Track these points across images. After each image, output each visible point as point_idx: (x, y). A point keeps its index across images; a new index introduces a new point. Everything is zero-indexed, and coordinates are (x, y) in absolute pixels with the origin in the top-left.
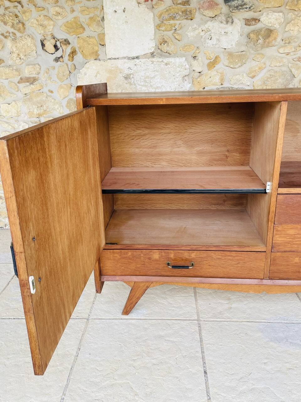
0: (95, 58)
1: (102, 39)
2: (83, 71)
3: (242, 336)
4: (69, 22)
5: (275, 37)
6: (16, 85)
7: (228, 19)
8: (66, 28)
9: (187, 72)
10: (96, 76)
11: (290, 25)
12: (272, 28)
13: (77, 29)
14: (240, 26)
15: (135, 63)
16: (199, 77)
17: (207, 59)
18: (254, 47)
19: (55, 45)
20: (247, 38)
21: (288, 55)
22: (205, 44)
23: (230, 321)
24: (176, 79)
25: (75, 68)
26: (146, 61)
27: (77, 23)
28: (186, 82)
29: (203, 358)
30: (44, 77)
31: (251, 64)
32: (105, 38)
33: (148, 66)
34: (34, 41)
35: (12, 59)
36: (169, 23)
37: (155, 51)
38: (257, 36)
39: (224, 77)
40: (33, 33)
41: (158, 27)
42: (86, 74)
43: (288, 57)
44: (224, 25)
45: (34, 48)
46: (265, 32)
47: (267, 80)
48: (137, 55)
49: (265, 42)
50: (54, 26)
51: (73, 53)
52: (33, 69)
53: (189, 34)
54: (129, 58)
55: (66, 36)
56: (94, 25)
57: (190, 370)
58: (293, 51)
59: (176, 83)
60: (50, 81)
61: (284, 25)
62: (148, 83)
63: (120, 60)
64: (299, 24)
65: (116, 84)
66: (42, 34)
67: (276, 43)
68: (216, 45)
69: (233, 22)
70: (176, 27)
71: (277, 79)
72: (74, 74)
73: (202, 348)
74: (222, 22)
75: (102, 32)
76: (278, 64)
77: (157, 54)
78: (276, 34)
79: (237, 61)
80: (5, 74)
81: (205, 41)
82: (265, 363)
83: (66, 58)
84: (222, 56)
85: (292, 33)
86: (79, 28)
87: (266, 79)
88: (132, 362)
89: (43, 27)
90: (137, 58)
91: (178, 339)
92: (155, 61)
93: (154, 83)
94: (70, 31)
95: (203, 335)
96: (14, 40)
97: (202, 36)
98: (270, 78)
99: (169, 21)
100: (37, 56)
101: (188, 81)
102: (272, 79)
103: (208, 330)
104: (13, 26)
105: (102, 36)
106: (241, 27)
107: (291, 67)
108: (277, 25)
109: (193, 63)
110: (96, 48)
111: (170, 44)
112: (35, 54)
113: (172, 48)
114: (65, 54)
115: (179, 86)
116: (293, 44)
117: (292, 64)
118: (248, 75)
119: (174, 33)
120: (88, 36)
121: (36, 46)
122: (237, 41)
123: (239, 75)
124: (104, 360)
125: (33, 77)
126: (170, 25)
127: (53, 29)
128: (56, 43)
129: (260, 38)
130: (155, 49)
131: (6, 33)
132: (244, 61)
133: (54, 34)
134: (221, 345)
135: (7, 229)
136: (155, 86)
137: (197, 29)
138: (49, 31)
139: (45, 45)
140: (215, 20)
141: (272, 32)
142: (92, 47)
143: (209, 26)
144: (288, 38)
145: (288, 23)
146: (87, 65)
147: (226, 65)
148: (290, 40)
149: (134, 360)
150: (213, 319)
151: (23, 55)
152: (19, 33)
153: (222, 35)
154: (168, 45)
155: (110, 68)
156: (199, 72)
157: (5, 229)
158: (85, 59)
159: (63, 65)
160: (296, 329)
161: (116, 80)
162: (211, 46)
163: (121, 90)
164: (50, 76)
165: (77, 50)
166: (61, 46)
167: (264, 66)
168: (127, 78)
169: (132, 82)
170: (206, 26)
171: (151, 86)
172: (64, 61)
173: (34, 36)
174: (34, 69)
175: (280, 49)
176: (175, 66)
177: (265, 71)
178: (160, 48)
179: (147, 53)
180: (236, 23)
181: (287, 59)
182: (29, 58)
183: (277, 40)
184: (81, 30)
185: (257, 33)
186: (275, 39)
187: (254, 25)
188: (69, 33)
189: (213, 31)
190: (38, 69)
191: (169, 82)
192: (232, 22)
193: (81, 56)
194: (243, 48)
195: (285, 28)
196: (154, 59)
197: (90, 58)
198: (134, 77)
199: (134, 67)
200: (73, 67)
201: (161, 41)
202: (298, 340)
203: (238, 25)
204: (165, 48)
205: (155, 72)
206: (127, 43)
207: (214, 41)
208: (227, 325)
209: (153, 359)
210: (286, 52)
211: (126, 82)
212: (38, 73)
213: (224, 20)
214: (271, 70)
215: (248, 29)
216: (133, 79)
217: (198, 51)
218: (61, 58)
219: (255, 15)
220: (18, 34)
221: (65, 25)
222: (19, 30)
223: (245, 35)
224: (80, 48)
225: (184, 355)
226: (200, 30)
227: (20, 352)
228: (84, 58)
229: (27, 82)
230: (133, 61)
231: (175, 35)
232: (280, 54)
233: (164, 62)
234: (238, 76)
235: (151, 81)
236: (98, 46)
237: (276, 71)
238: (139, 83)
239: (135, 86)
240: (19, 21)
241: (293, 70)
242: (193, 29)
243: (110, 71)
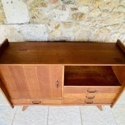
0: (3, 24)
7: (63, 8)
9: (46, 30)
12: (83, 13)
15: (22, 26)
16: (52, 32)
18: (75, 21)
20: (72, 17)
26: (27, 25)
28: (46, 34)
32: (5, 15)
33: (28, 28)
38: (77, 16)
41: (30, 10)
44: (61, 11)
46: (80, 14)
48: (22, 23)
49: (80, 19)
53: (45, 14)
54: (18, 24)
64: (95, 12)
69: (66, 9)
70: (39, 11)
75: (3, 12)
79: (67, 26)
81: (53, 17)
84: (61, 24)
85: (92, 16)
87: (80, 34)
99: (35, 8)
106: (70, 11)
109: (48, 27)
116: (92, 20)
122: (68, 17)
130: (30, 20)
137: (49, 12)
144: (90, 18)
145: (91, 11)
154: (36, 19)
161: (14, 33)
168: (19, 32)
170: (53, 11)
183: (85, 18)
187: (75, 11)
189: (56, 13)
194: (70, 21)
196: (30, 25)
201: (32, 17)
207: (57, 18)
216: (22, 33)
217: (50, 22)
219: (76, 7)
233: (35, 26)
236: (3, 18)
243: (11, 29)
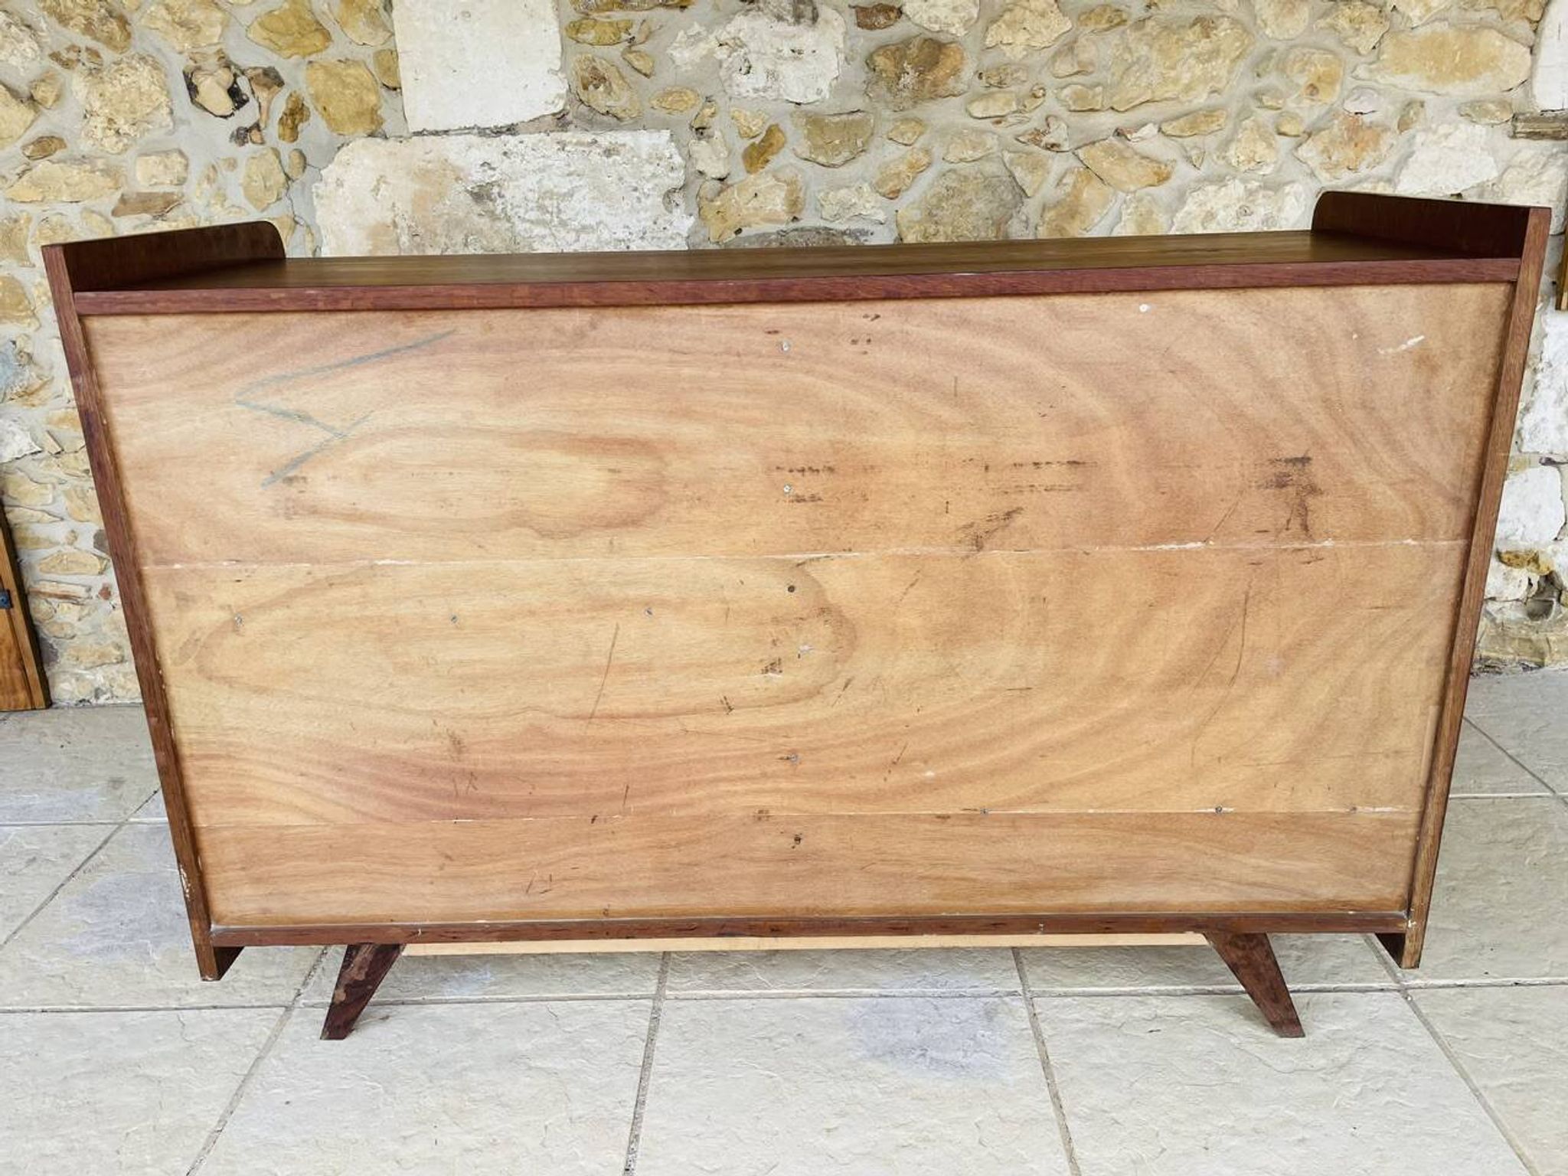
0: (369, 131)
1: (389, 69)
2: (330, 172)
3: (784, 1045)
4: (276, 13)
5: (955, 67)
6: (108, 221)
7: (802, 6)
8: (265, 34)
9: (678, 178)
10: (376, 189)
11: (1000, 26)
12: (943, 38)
13: (303, 36)
14: (842, 30)
15: (505, 149)
16: (719, 194)
17: (742, 137)
18: (889, 97)
19: (232, 87)
20: (866, 69)
21: (999, 122)
22: (730, 86)
23: (760, 997)
24: (643, 200)
25: (305, 164)
26: (540, 141)
27: (300, 18)
28: (677, 212)
29: (637, 1119)
30: (202, 193)
31: (887, 154)
32: (397, 67)
33: (549, 157)
34: (163, 76)
35: (89, 135)
36: (608, 17)
37: (568, 107)
38: (898, 63)
39: (801, 195)
40: (159, 50)
41: (573, 31)
42: (342, 185)
43: (1000, 129)
44: (789, 25)
45: (163, 99)
46: (921, 49)
47: (939, 207)
48: (509, 122)
49: (922, 82)
50: (225, 25)
51: (296, 114)
52: (161, 167)
53: (678, 55)
54: (482, 132)
55: (268, 59)
56: (361, 23)
57: (582, 1163)
58: (1014, 112)
59: (643, 215)
60: (222, 206)
61: (981, 25)
62: (552, 213)
63: (454, 137)
64: (1026, 25)
65: (446, 217)
66: (186, 54)
67: (961, 87)
68: (765, 90)
69: (817, 16)
70: (634, 31)
71: (969, 203)
72: (303, 184)
73: (641, 1089)
74: (780, 18)
75: (386, 47)
76: (969, 154)
77: (575, 117)
78: (958, 57)
79: (837, 142)
80: (67, 184)
81: (730, 78)
82: (829, 1130)
83: (273, 130)
84: (787, 126)
85: (1008, 54)
86: (311, 32)
87: (934, 201)
88: (396, 1147)
89: (189, 29)
90: (511, 130)
91: (573, 1061)
92: (570, 142)
93: (573, 213)
94: (280, 44)
95: (657, 1044)
96: (95, 72)
97: (720, 63)
98: (947, 199)
99: (608, 13)
100: (174, 124)
101: (683, 206)
102: (955, 201)
103: (680, 1027)
104: (88, 28)
105: (388, 61)
106: (846, 33)
107: (1012, 161)
108: (957, 26)
109: (695, 148)
110: (372, 99)
111: (614, 86)
112: (169, 119)
113: (624, 100)
114: (268, 117)
115: (655, 223)
116: (1013, 88)
117: (1014, 152)
118: (876, 187)
119: (629, 50)
120: (343, 59)
121: (168, 92)
122: (837, 78)
123: (848, 187)
124: (304, 1141)
125: (165, 195)
126: (611, 24)
127: (221, 36)
128: (235, 82)
129: (909, 70)
130: (570, 102)
131: (68, 50)
132: (859, 143)
133: (227, 52)
134: (707, 1077)
135: (103, 706)
136: (576, 223)
137: (700, 40)
138: (210, 45)
139: (201, 89)
140: (759, 9)
141: (944, 51)
142: (356, 94)
143: (740, 30)
144: (998, 69)
145: (994, 21)
146: (343, 155)
147: (804, 156)
148: (1003, 76)
149: (405, 1138)
150: (704, 992)
151: (126, 122)
152: (110, 52)
153: (785, 59)
154: (609, 91)
155: (422, 164)
156: (721, 180)
157: (93, 707)
158: (335, 134)
159: (263, 155)
160: (963, 1016)
161: (445, 204)
162: (752, 94)
163: (463, 236)
164: (219, 189)
165: (308, 103)
166: (253, 93)
167: (925, 160)
168: (480, 195)
169: (498, 212)
170: (731, 28)
171: (563, 224)
172: (266, 139)
173: (160, 59)
174: (166, 166)
175: (975, 104)
176: (635, 159)
177: (929, 175)
178: (583, 99)
179: (544, 116)
180: (827, 22)
181: (996, 137)
182: (148, 130)
183: (963, 74)
184: (317, 40)
185: (898, 51)
186: (955, 72)
187: (886, 26)
188: (278, 50)
189: (752, 46)
190: (179, 168)
191: (620, 211)
192: (815, 19)
193: (322, 124)
194: (857, 102)
195: (985, 37)
196: (564, 134)
197: (352, 130)
198: (503, 192)
199: (503, 161)
200: (298, 161)
201: (587, 75)
202: (958, 1050)
203: (833, 27)
204: (599, 98)
205: (571, 178)
206: (473, 81)
207: (758, 79)
208: (745, 1011)
209: (469, 1133)
210: (992, 114)
211: (478, 209)
212: (181, 182)
213: (789, 11)
214: (950, 171)
215: (867, 40)
216: (499, 201)
217: (708, 111)
218: (254, 132)
220: (108, 55)
221: (262, 25)
222: (109, 41)
223: (859, 61)
224: (316, 97)
225: (575, 1115)
226: (714, 44)
227: (35, 1123)
228: (333, 131)
229: (146, 211)
230: (496, 141)
231: (631, 57)
232: (972, 120)
233: (600, 146)
234: (843, 192)
235: (562, 206)
236: (377, 93)
237: (966, 177)
238: (522, 215)
239: (508, 225)
240: (110, 13)
241: (1019, 173)
242: (689, 37)
243: (423, 175)
